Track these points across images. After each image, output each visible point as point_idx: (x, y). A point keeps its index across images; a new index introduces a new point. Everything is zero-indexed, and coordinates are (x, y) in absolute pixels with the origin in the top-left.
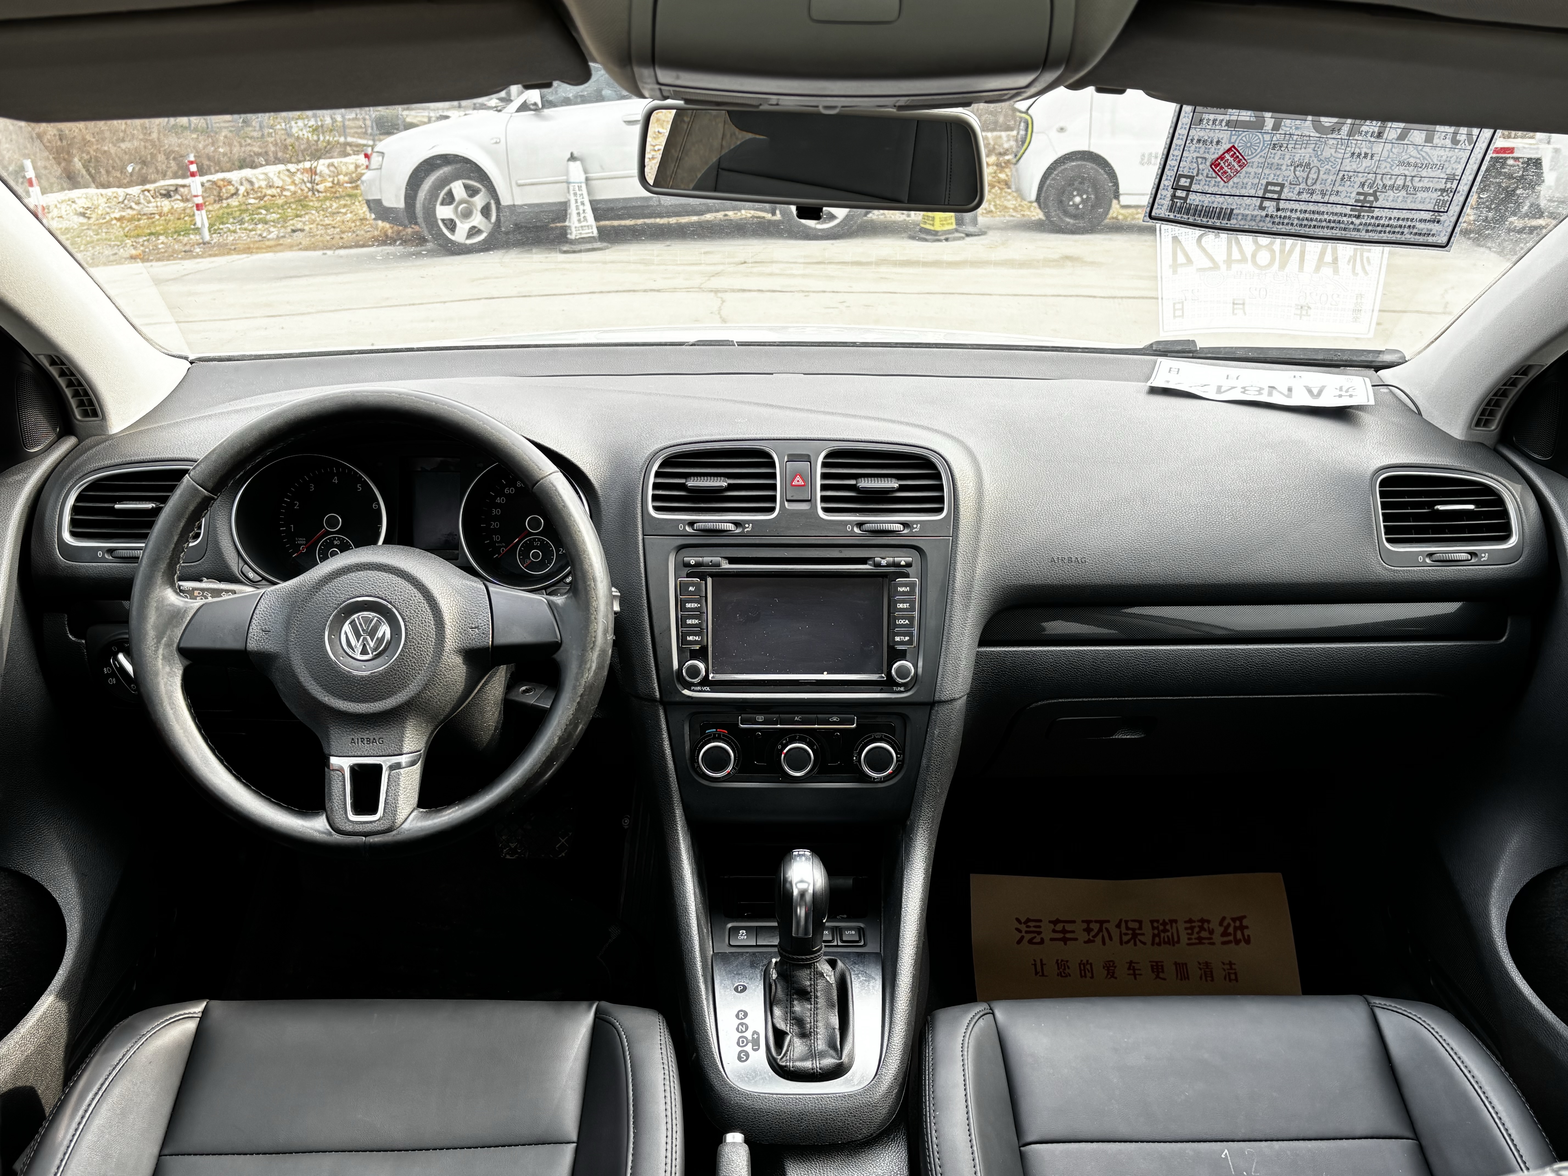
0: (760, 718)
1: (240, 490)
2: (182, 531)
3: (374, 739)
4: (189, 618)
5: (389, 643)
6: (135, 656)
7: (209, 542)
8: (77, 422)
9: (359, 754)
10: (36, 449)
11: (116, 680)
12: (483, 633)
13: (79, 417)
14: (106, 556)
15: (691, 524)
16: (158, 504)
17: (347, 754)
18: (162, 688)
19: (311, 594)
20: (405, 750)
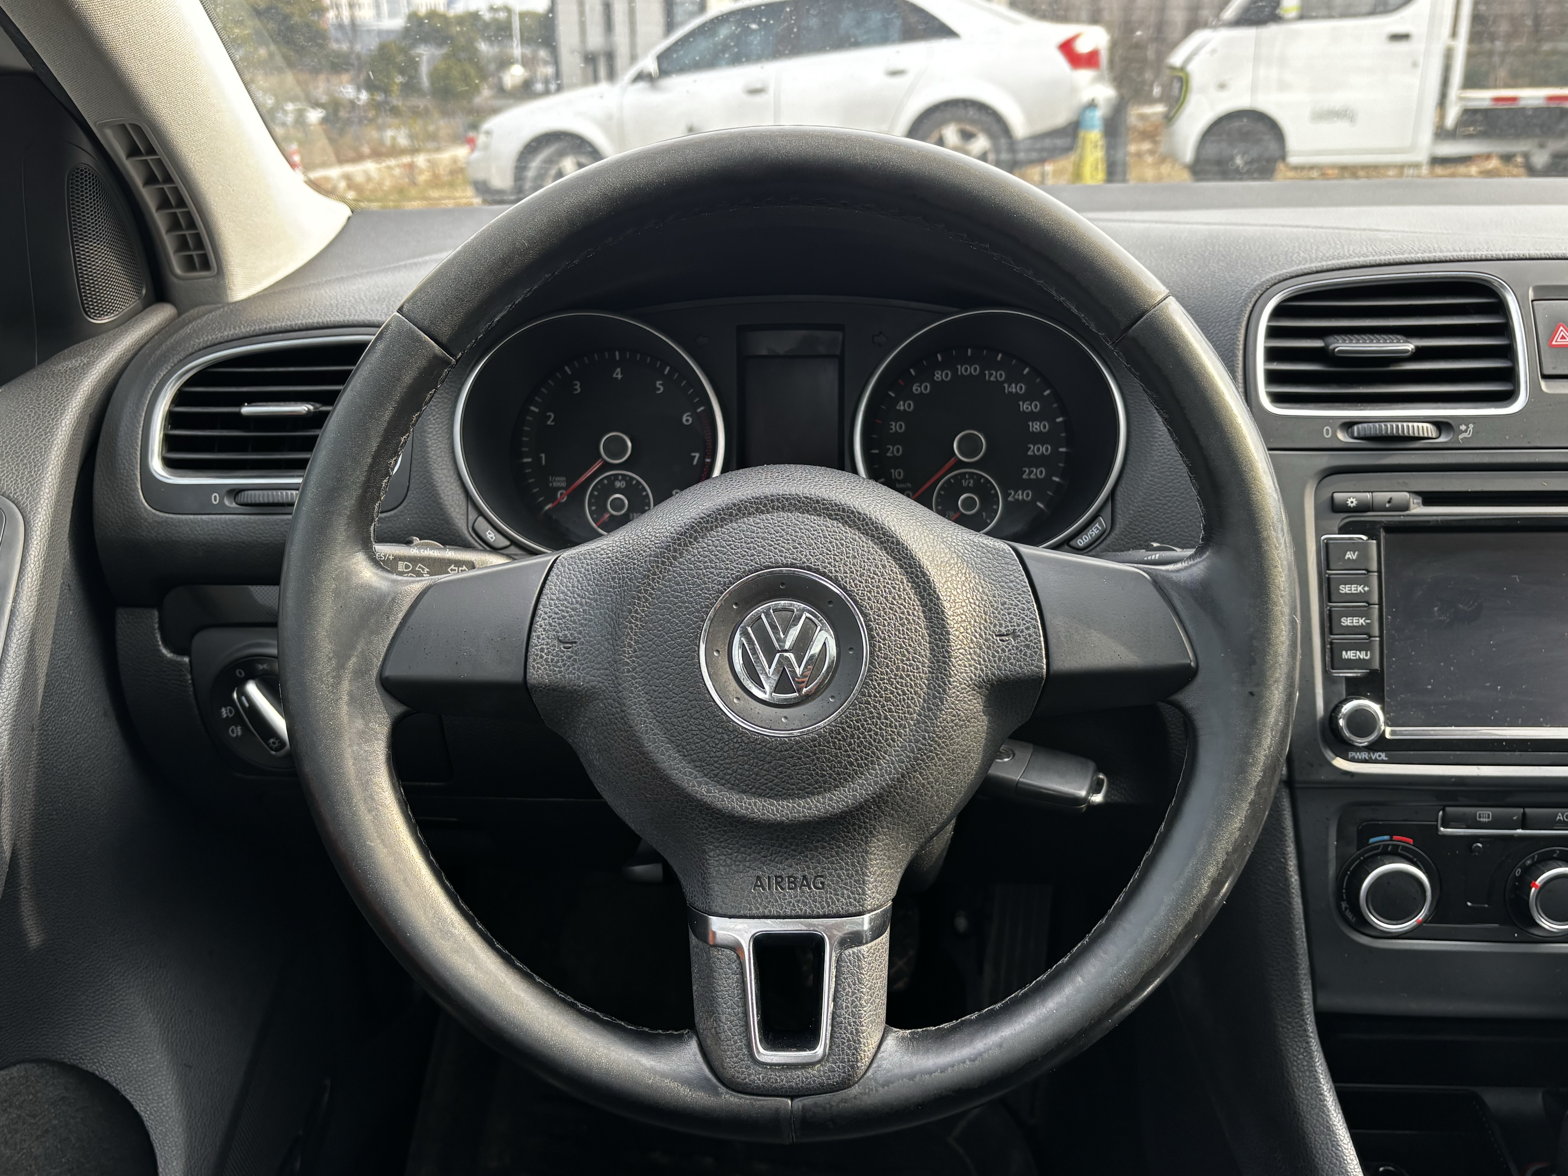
0: (1485, 814)
1: (468, 375)
2: (387, 430)
3: (804, 877)
4: (401, 615)
5: (834, 669)
6: (292, 696)
7: (413, 474)
8: (175, 280)
9: (774, 912)
10: (105, 320)
11: (242, 730)
12: (1027, 646)
13: (178, 271)
14: (227, 502)
15: (1348, 425)
16: (318, 405)
17: (748, 913)
18: (350, 767)
19: (663, 563)
20: (869, 903)
